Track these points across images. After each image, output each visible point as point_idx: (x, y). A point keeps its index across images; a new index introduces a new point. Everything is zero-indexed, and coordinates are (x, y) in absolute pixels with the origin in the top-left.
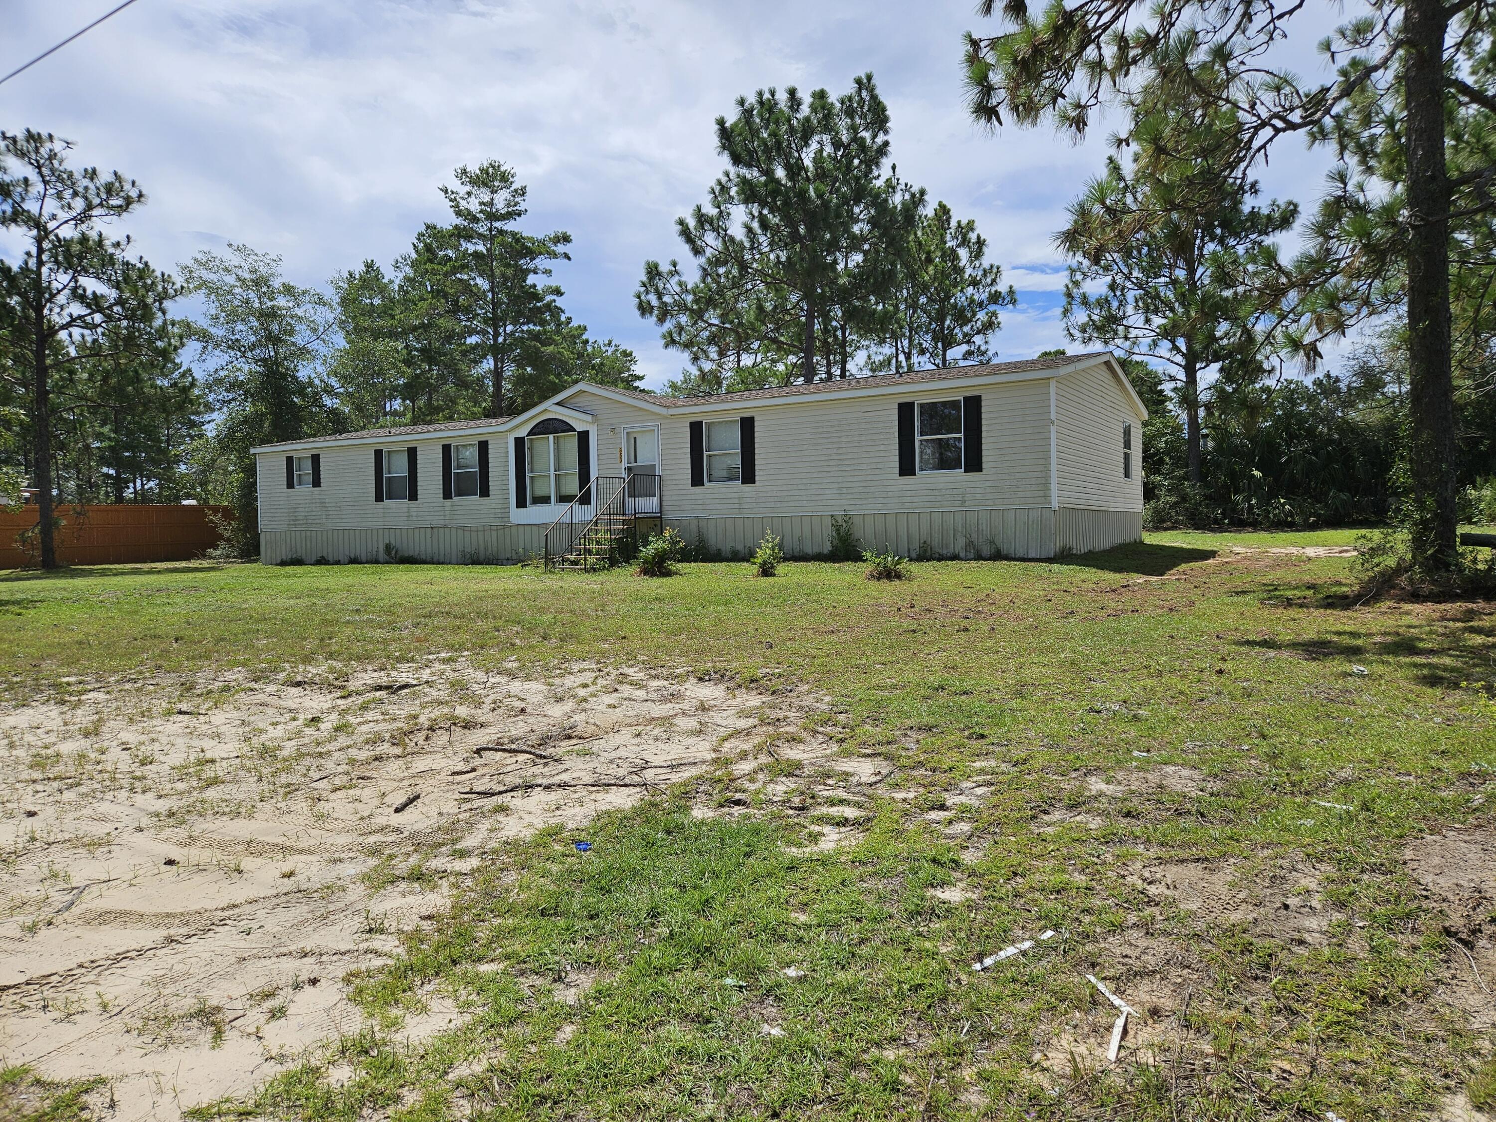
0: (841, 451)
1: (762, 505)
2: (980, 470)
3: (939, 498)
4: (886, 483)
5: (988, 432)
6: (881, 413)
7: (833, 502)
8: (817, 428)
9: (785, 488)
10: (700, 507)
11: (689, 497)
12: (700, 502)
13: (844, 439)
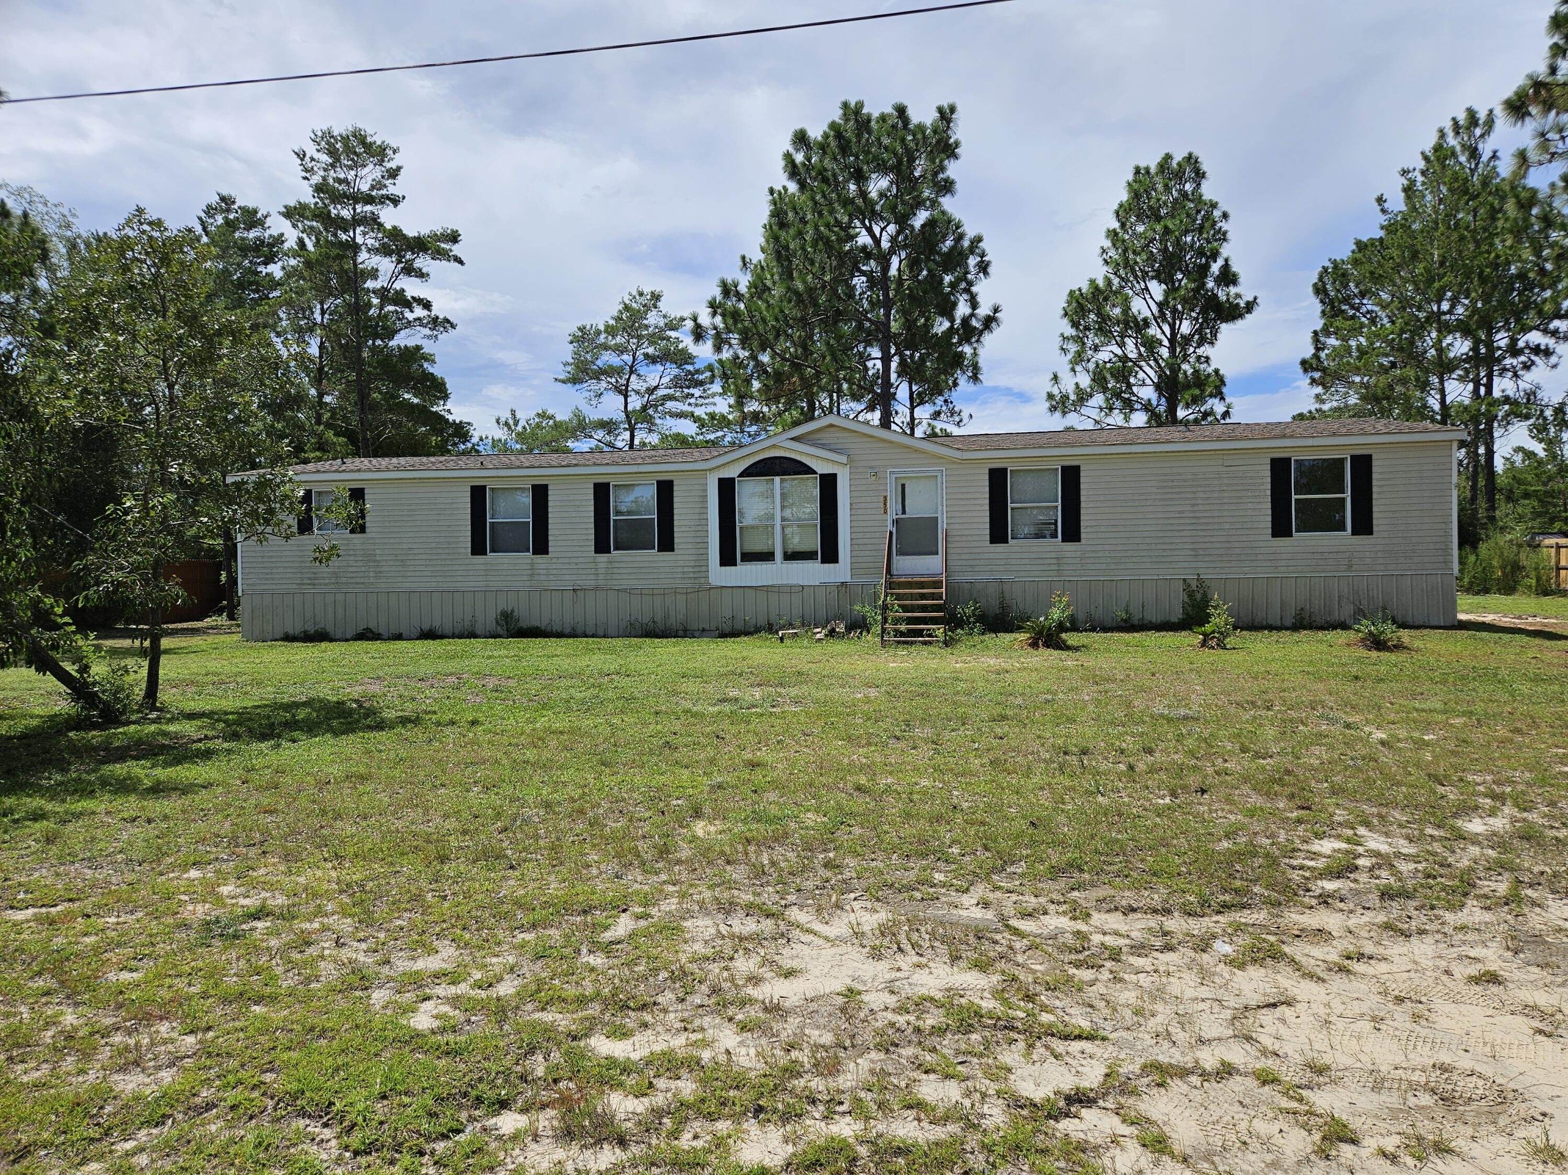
0: (1196, 508)
1: (1090, 567)
2: (1371, 533)
3: (1321, 562)
4: (1254, 544)
5: (1379, 493)
6: (1249, 468)
7: (1186, 565)
8: (1166, 481)
9: (1120, 548)
10: (1002, 568)
11: (987, 556)
12: (1003, 562)
13: (1200, 495)
